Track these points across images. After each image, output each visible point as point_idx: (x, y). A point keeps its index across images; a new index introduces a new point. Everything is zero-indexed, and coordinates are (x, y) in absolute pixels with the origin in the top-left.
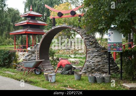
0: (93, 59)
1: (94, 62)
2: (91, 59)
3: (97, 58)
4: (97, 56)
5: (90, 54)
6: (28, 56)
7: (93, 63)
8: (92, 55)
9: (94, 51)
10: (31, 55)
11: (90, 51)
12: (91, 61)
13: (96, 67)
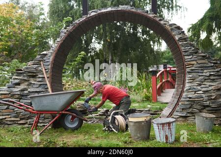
0: (205, 83)
1: (207, 91)
2: (200, 85)
3: (213, 80)
4: (215, 78)
5: (195, 74)
6: (18, 84)
7: (205, 92)
8: (201, 74)
9: (205, 65)
10: (26, 81)
11: (195, 66)
12: (199, 88)
13: (213, 103)
